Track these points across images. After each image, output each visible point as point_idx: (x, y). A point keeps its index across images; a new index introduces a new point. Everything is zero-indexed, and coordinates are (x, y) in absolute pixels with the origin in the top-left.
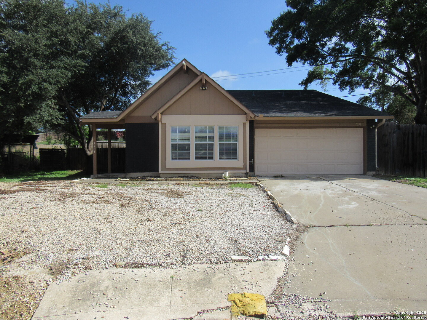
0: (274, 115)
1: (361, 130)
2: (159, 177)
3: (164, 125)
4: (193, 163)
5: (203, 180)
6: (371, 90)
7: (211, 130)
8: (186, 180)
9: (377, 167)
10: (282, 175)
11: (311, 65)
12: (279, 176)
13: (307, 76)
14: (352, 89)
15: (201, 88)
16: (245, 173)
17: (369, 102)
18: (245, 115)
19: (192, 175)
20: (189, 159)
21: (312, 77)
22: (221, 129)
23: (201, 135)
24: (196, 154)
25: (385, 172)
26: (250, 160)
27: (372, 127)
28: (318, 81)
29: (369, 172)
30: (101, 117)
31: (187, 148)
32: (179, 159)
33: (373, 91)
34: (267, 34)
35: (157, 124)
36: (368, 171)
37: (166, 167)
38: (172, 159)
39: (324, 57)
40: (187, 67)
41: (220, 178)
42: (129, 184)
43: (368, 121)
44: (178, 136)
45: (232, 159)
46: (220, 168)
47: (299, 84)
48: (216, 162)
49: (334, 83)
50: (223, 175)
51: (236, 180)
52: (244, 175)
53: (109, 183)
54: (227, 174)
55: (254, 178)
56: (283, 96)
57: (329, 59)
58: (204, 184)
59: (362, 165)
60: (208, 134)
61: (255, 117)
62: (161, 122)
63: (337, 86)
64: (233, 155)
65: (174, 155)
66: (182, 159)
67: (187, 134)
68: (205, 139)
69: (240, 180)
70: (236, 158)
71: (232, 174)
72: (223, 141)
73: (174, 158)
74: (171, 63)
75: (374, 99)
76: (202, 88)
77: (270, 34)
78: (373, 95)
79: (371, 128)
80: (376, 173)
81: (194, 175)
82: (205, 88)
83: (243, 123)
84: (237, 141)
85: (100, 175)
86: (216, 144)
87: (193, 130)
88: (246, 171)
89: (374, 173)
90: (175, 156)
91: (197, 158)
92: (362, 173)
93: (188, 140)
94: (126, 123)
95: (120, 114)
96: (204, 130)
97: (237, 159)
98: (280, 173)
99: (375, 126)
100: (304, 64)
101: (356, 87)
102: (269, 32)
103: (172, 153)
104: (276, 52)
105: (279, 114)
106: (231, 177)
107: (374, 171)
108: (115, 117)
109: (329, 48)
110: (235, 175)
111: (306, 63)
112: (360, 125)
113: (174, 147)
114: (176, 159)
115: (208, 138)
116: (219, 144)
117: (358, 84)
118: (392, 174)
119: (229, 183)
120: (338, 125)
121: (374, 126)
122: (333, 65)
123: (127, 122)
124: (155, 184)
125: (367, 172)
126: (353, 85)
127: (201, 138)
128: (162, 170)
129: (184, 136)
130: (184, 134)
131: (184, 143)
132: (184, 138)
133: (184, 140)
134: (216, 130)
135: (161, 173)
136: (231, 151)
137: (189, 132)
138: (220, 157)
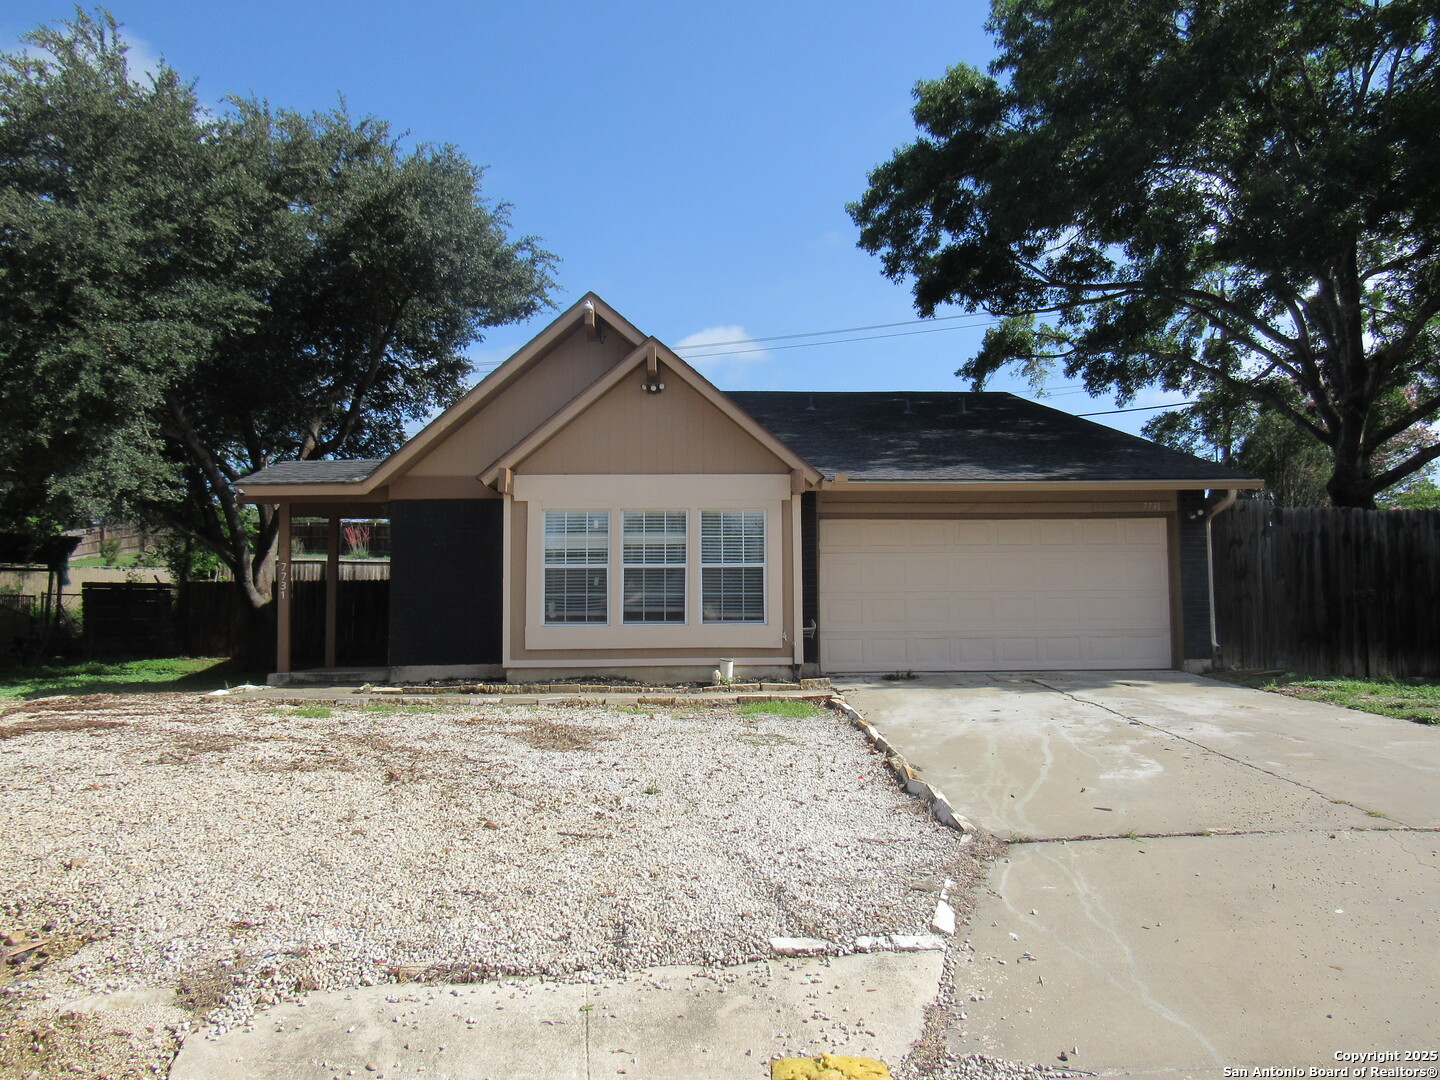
0: (885, 477)
1: (1162, 522)
2: (503, 680)
3: (522, 507)
4: (615, 632)
5: (651, 689)
6: (1186, 392)
7: (679, 523)
8: (593, 690)
9: (1214, 643)
10: (909, 672)
11: (994, 314)
12: (900, 674)
13: (981, 349)
14: (1127, 392)
15: (644, 388)
16: (790, 666)
17: (1180, 431)
18: (789, 476)
19: (613, 672)
20: (603, 619)
21: (997, 350)
22: (710, 521)
23: (644, 538)
24: (627, 601)
25: (1241, 661)
26: (806, 623)
27: (1197, 514)
28: (1018, 364)
29: (1191, 661)
30: (310, 480)
31: (596, 581)
32: (571, 619)
33: (1194, 396)
34: (852, 214)
35: (498, 504)
36: (1187, 657)
37: (527, 648)
38: (548, 619)
39: (1034, 288)
40: (599, 318)
41: (705, 684)
42: (404, 703)
43: (1183, 495)
44: (565, 542)
45: (746, 619)
46: (706, 649)
47: (958, 374)
48: (696, 629)
49: (1070, 372)
50: (717, 671)
51: (761, 689)
52: (785, 672)
53: (335, 702)
54: (730, 669)
55: (820, 683)
56: (906, 412)
57: (1052, 296)
58: (655, 702)
59: (1167, 638)
60: (667, 538)
61: (820, 482)
62: (512, 497)
63: (1079, 380)
64: (751, 608)
65: (552, 606)
66: (581, 619)
67: (596, 537)
68: (656, 552)
69: (772, 690)
70: (760, 615)
71: (745, 670)
72: (718, 560)
73: (553, 615)
74: (539, 302)
75: (1196, 422)
76: (649, 388)
77: (862, 213)
78: (1195, 410)
79: (1194, 517)
80: (1213, 663)
81: (622, 674)
82: (658, 387)
83: (783, 501)
84: (762, 560)
85: (300, 675)
86: (694, 570)
87: (617, 524)
88: (791, 658)
89: (1207, 663)
90: (555, 610)
91: (630, 616)
92: (1170, 666)
93: (601, 555)
94: (392, 501)
95: (376, 470)
96: (655, 522)
98: (903, 667)
99: (1205, 512)
100: (971, 309)
101: (1138, 385)
102: (858, 208)
103: (547, 599)
104: (883, 273)
105: (898, 474)
106: (743, 681)
107: (1207, 658)
108: (357, 479)
109: (1050, 261)
110: (756, 673)
111: (979, 308)
112: (1157, 507)
113: (553, 579)
114: (560, 619)
115: (665, 550)
116: (703, 569)
117: (1143, 375)
118: (1263, 667)
119: (738, 700)
120: (1086, 509)
121: (1201, 513)
122: (1064, 314)
123: (395, 495)
124: (491, 704)
125: (1185, 662)
126: (1128, 379)
127: (644, 550)
128: (513, 657)
129: (587, 542)
130: (587, 536)
131: (587, 566)
132: (587, 551)
133: (587, 557)
134: (695, 526)
135: (508, 669)
136: (743, 593)
137: (603, 530)
138: (707, 613)
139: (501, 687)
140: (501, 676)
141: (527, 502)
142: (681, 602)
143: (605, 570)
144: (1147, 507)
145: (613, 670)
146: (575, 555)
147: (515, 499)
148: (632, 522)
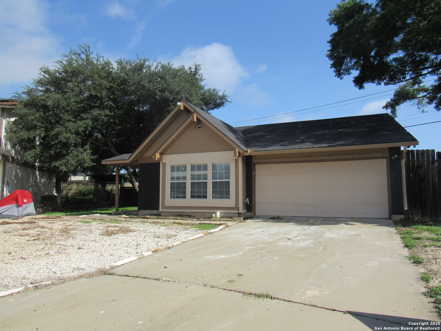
1: (384, 161)
3: (164, 164)
7: (205, 167)
9: (406, 208)
10: (279, 217)
16: (238, 213)
19: (188, 214)
20: (185, 197)
22: (214, 166)
23: (196, 173)
24: (192, 192)
27: (394, 157)
29: (394, 216)
31: (184, 187)
32: (177, 197)
35: (159, 163)
37: (166, 206)
38: (171, 197)
41: (210, 218)
43: (391, 149)
44: (176, 174)
45: (225, 198)
46: (213, 207)
48: (210, 201)
49: (430, 102)
50: (214, 214)
52: (237, 215)
54: (218, 214)
55: (239, 219)
59: (387, 206)
60: (202, 172)
64: (227, 195)
65: (172, 193)
66: (179, 197)
67: (184, 173)
68: (199, 177)
70: (229, 196)
71: (225, 214)
72: (217, 179)
73: (172, 196)
76: (196, 126)
80: (405, 216)
81: (190, 214)
82: (199, 126)
83: (235, 159)
84: (229, 179)
86: (210, 182)
87: (189, 168)
88: (238, 211)
89: (402, 217)
91: (192, 197)
92: (388, 217)
93: (185, 178)
94: (139, 164)
95: (130, 157)
96: (199, 168)
97: (229, 198)
98: (277, 214)
103: (171, 191)
106: (223, 217)
107: (402, 215)
108: (127, 158)
110: (228, 215)
112: (380, 155)
113: (172, 186)
114: (174, 197)
115: (202, 176)
116: (212, 182)
120: (350, 157)
121: (396, 156)
122: (414, 81)
123: (140, 162)
124: (137, 221)
125: (392, 216)
127: (196, 176)
128: (162, 209)
129: (181, 174)
130: (181, 173)
131: (181, 181)
132: (181, 177)
133: (181, 179)
134: (210, 168)
135: (161, 212)
136: (224, 189)
137: (185, 170)
138: (214, 196)
139: (160, 217)
140: (159, 214)
141: (166, 163)
142: (206, 193)
143: (186, 182)
144: (375, 155)
145: (188, 213)
146: (178, 178)
147: (163, 162)
148: (193, 168)
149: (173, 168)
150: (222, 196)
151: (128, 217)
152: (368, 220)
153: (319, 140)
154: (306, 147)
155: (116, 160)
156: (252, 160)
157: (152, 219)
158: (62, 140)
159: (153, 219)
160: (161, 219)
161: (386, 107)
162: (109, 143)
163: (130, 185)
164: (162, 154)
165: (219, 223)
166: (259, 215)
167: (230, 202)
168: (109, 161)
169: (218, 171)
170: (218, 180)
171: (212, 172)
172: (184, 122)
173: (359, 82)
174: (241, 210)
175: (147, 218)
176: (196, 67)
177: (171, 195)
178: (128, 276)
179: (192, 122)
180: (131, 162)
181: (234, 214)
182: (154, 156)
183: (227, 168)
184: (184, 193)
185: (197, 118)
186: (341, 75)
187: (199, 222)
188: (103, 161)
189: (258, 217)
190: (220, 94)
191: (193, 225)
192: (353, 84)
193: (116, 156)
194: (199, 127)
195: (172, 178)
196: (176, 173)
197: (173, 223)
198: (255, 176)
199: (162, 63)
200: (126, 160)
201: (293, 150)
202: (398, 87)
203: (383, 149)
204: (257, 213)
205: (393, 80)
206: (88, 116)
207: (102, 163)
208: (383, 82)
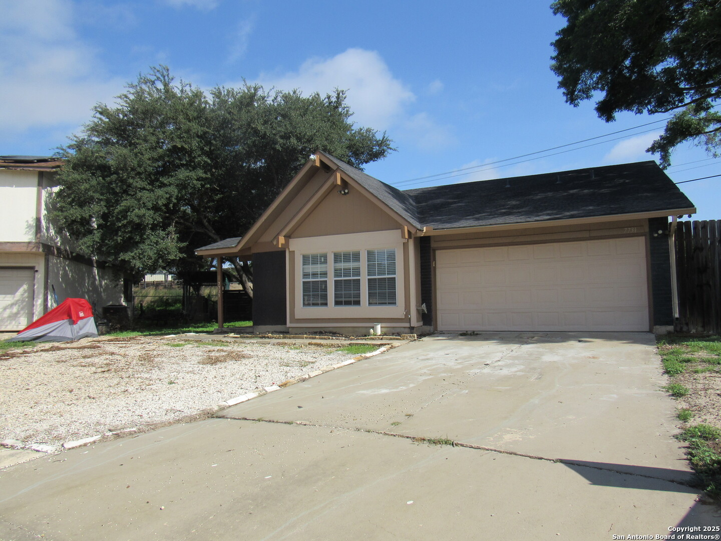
1: (642, 240)
2: (288, 333)
3: (292, 253)
4: (331, 310)
7: (356, 257)
9: (676, 315)
10: (474, 332)
16: (409, 328)
19: (331, 330)
20: (326, 304)
22: (370, 254)
23: (342, 265)
24: (336, 296)
27: (657, 233)
29: (657, 327)
31: (323, 287)
32: (314, 304)
36: (656, 324)
37: (296, 318)
38: (304, 304)
41: (366, 335)
43: (652, 221)
44: (311, 268)
45: (389, 303)
46: (370, 319)
48: (365, 309)
50: (371, 330)
52: (407, 330)
54: (379, 329)
59: (647, 310)
60: (351, 265)
61: (416, 232)
64: (390, 299)
65: (306, 298)
66: (317, 304)
67: (323, 266)
68: (347, 272)
70: (394, 301)
71: (389, 329)
72: (375, 275)
73: (306, 303)
76: (341, 192)
79: (656, 235)
80: (675, 328)
81: (334, 331)
82: (344, 192)
83: (404, 243)
84: (395, 274)
86: (364, 279)
87: (331, 258)
88: (409, 324)
89: (671, 328)
90: (307, 300)
91: (337, 303)
93: (325, 274)
94: (252, 253)
95: (239, 242)
96: (347, 257)
98: (470, 328)
103: (304, 295)
106: (385, 334)
107: (670, 325)
110: (394, 331)
113: (306, 286)
114: (309, 305)
115: (351, 271)
116: (368, 279)
120: (586, 234)
121: (660, 232)
123: (255, 250)
124: (252, 343)
125: (654, 327)
127: (342, 271)
128: (291, 322)
129: (319, 268)
130: (319, 266)
131: (319, 279)
132: (319, 273)
133: (319, 276)
134: (364, 257)
135: (290, 327)
136: (387, 291)
137: (325, 262)
138: (371, 301)
139: (288, 336)
140: (287, 331)
141: (294, 251)
142: (358, 296)
143: (326, 281)
144: (626, 231)
145: (331, 328)
146: (315, 275)
147: (290, 250)
148: (337, 258)
149: (306, 260)
150: (385, 302)
151: (239, 336)
152: (616, 334)
153: (536, 209)
154: (516, 221)
155: (217, 249)
156: (430, 243)
157: (276, 338)
158: (133, 219)
159: (278, 338)
160: (290, 338)
161: (652, 149)
162: (205, 221)
163: (240, 287)
164: (288, 237)
165: (379, 343)
166: (443, 330)
167: (396, 311)
168: (206, 250)
169: (376, 262)
170: (377, 277)
171: (367, 263)
172: (322, 186)
173: (606, 110)
174: (415, 322)
175: (268, 337)
176: (338, 94)
177: (304, 300)
178: (246, 419)
179: (334, 186)
180: (241, 250)
181: (403, 330)
182: (276, 240)
183: (392, 256)
184: (325, 297)
185: (342, 179)
186: (575, 100)
187: (349, 342)
188: (197, 251)
189: (442, 333)
190: (379, 137)
191: (339, 346)
192: (595, 114)
193: (215, 241)
194: (345, 194)
195: (306, 275)
196: (310, 266)
197: (309, 344)
198: (435, 268)
199: (284, 92)
200: (233, 247)
201: (495, 226)
202: (672, 116)
203: (640, 220)
204: (440, 327)
205: (662, 104)
206: (172, 180)
207: (196, 253)
208: (647, 109)
